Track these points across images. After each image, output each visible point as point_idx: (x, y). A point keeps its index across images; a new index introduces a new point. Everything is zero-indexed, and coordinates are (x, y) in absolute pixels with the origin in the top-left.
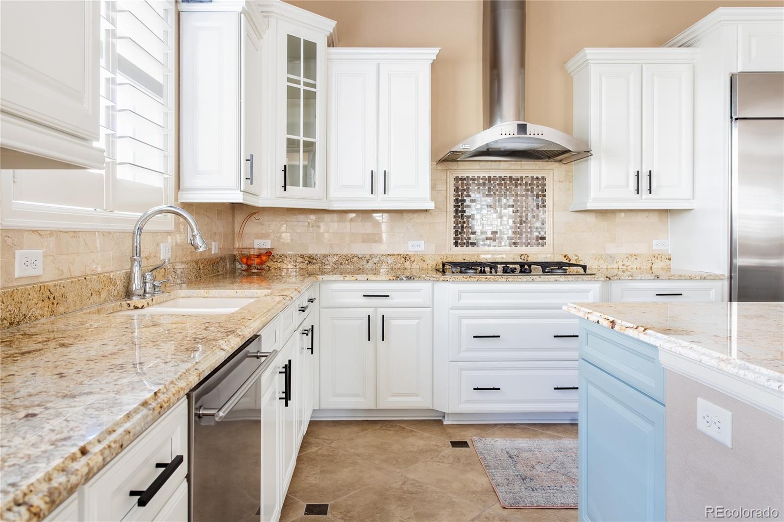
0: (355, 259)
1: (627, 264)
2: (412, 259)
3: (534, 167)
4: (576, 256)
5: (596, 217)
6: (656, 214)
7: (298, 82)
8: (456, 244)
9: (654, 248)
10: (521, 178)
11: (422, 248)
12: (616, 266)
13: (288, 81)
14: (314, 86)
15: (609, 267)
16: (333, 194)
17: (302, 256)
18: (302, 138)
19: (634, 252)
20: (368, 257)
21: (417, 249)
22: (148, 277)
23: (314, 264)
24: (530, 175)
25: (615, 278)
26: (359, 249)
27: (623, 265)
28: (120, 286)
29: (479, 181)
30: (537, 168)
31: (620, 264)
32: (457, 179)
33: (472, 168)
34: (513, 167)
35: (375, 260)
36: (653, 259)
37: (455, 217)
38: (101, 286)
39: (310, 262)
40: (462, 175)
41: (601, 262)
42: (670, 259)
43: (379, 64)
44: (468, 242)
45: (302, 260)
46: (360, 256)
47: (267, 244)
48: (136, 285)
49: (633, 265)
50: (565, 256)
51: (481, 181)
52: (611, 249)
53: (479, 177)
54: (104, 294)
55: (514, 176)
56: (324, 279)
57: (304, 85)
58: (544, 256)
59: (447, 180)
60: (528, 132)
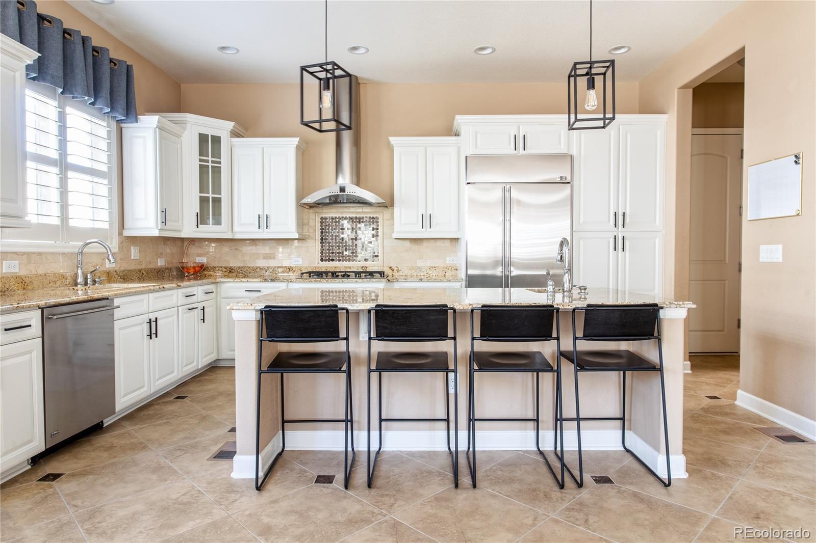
0: (258, 269)
1: (429, 272)
2: (294, 270)
3: (371, 211)
4: (397, 267)
5: (410, 243)
6: (449, 241)
7: (208, 161)
8: (322, 260)
9: (448, 262)
10: (363, 217)
11: (301, 263)
12: (422, 274)
13: (200, 161)
14: (220, 163)
15: (418, 274)
16: (236, 229)
17: (225, 268)
18: (210, 195)
19: (435, 266)
20: (266, 268)
21: (297, 263)
22: (89, 276)
23: (233, 272)
24: (368, 216)
25: (395, 280)
26: (261, 263)
27: (427, 273)
28: (69, 280)
29: (336, 220)
30: (373, 211)
31: (425, 273)
32: (322, 218)
33: (332, 211)
34: (357, 211)
35: (271, 270)
36: (446, 270)
37: (321, 243)
38: (56, 279)
39: (230, 271)
40: (325, 216)
41: (413, 271)
42: (457, 270)
43: (263, 148)
44: (329, 259)
45: (225, 270)
46: (261, 268)
47: (203, 260)
48: (80, 280)
49: (433, 273)
50: (390, 268)
51: (337, 220)
52: (420, 263)
53: (336, 217)
54: (58, 283)
55: (358, 216)
56: (221, 281)
57: (212, 163)
58: (377, 268)
59: (315, 219)
60: (346, 191)
